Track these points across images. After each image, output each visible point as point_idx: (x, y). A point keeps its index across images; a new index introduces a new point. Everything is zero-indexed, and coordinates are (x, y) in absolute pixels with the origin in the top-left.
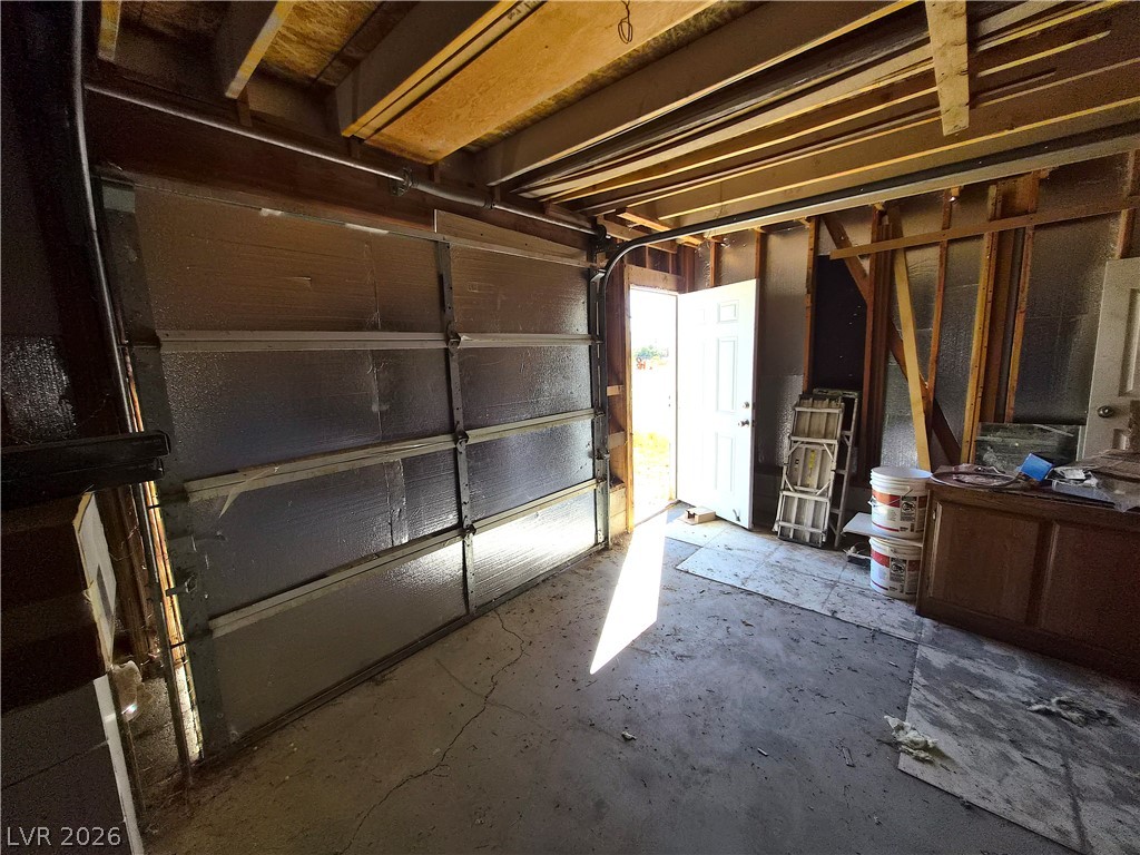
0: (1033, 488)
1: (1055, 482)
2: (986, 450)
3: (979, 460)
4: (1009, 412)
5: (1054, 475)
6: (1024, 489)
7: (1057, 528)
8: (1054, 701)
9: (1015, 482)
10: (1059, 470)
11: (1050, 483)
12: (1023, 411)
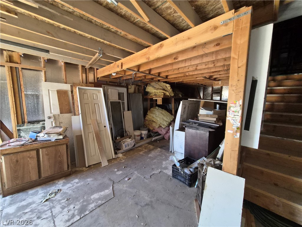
0: (33, 141)
1: (38, 138)
2: (21, 133)
3: (20, 136)
4: (26, 120)
5: (37, 136)
6: (31, 142)
7: (41, 150)
8: (48, 195)
9: (28, 141)
10: (38, 135)
11: (37, 139)
12: (30, 120)
